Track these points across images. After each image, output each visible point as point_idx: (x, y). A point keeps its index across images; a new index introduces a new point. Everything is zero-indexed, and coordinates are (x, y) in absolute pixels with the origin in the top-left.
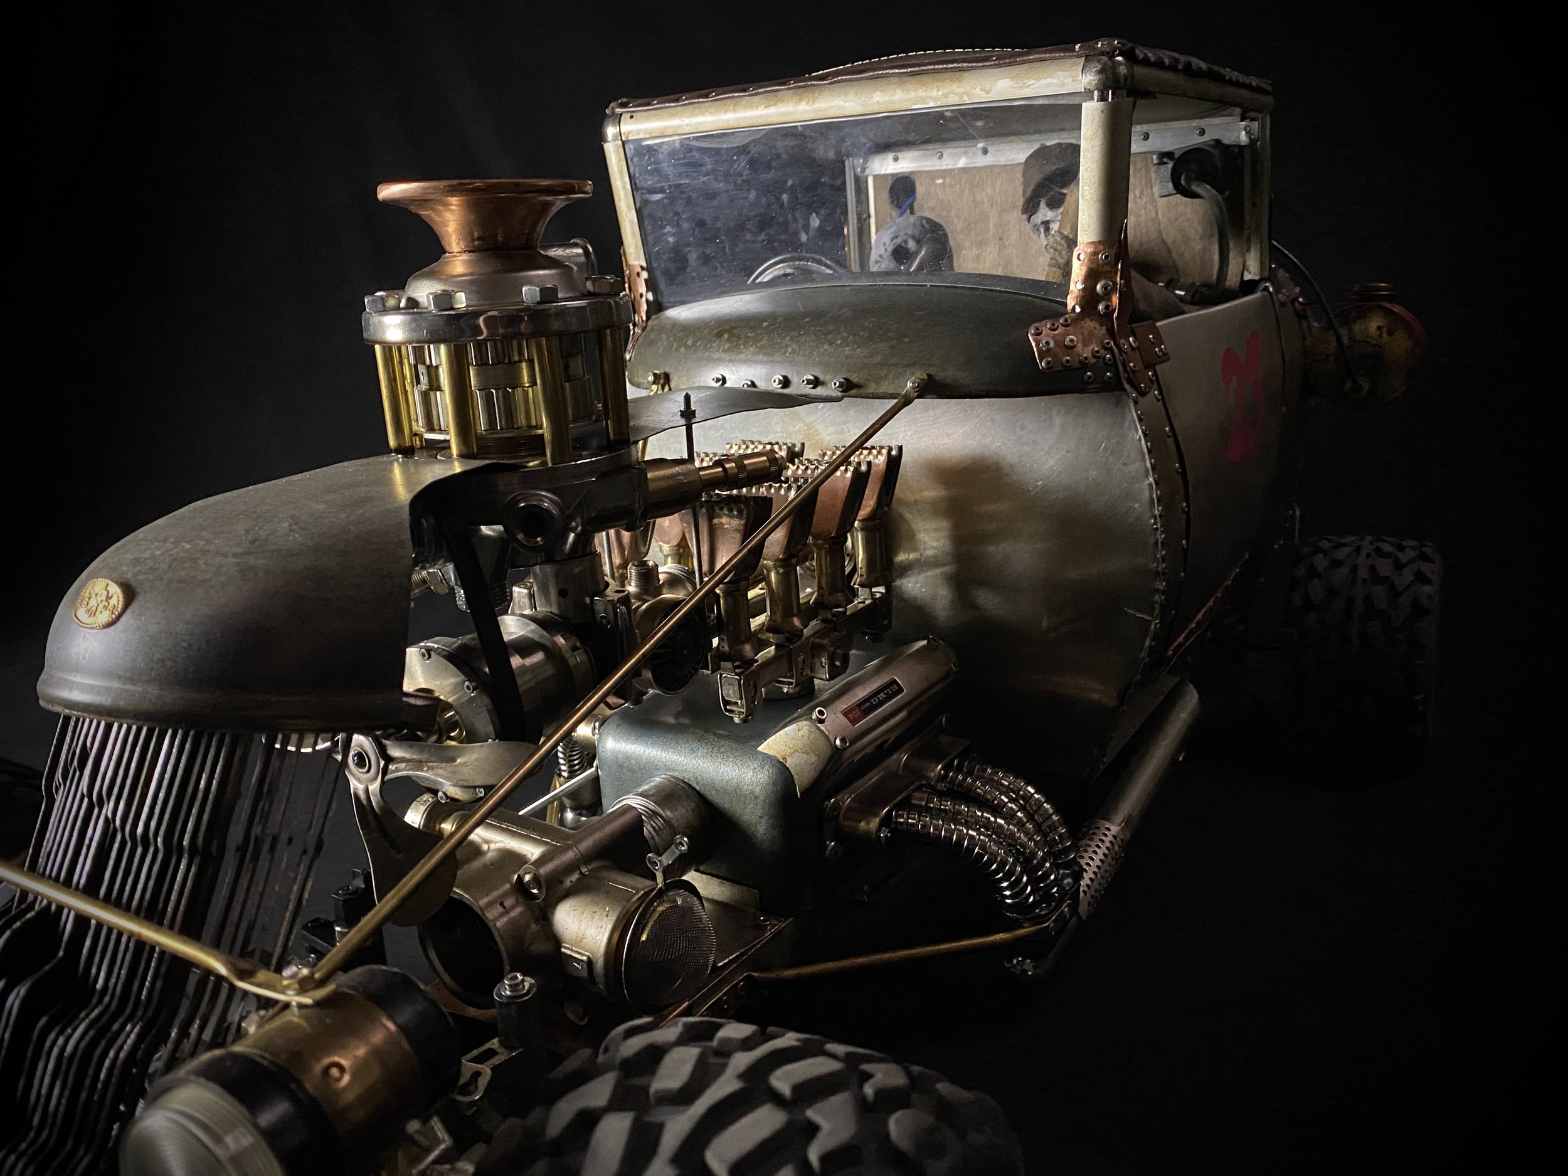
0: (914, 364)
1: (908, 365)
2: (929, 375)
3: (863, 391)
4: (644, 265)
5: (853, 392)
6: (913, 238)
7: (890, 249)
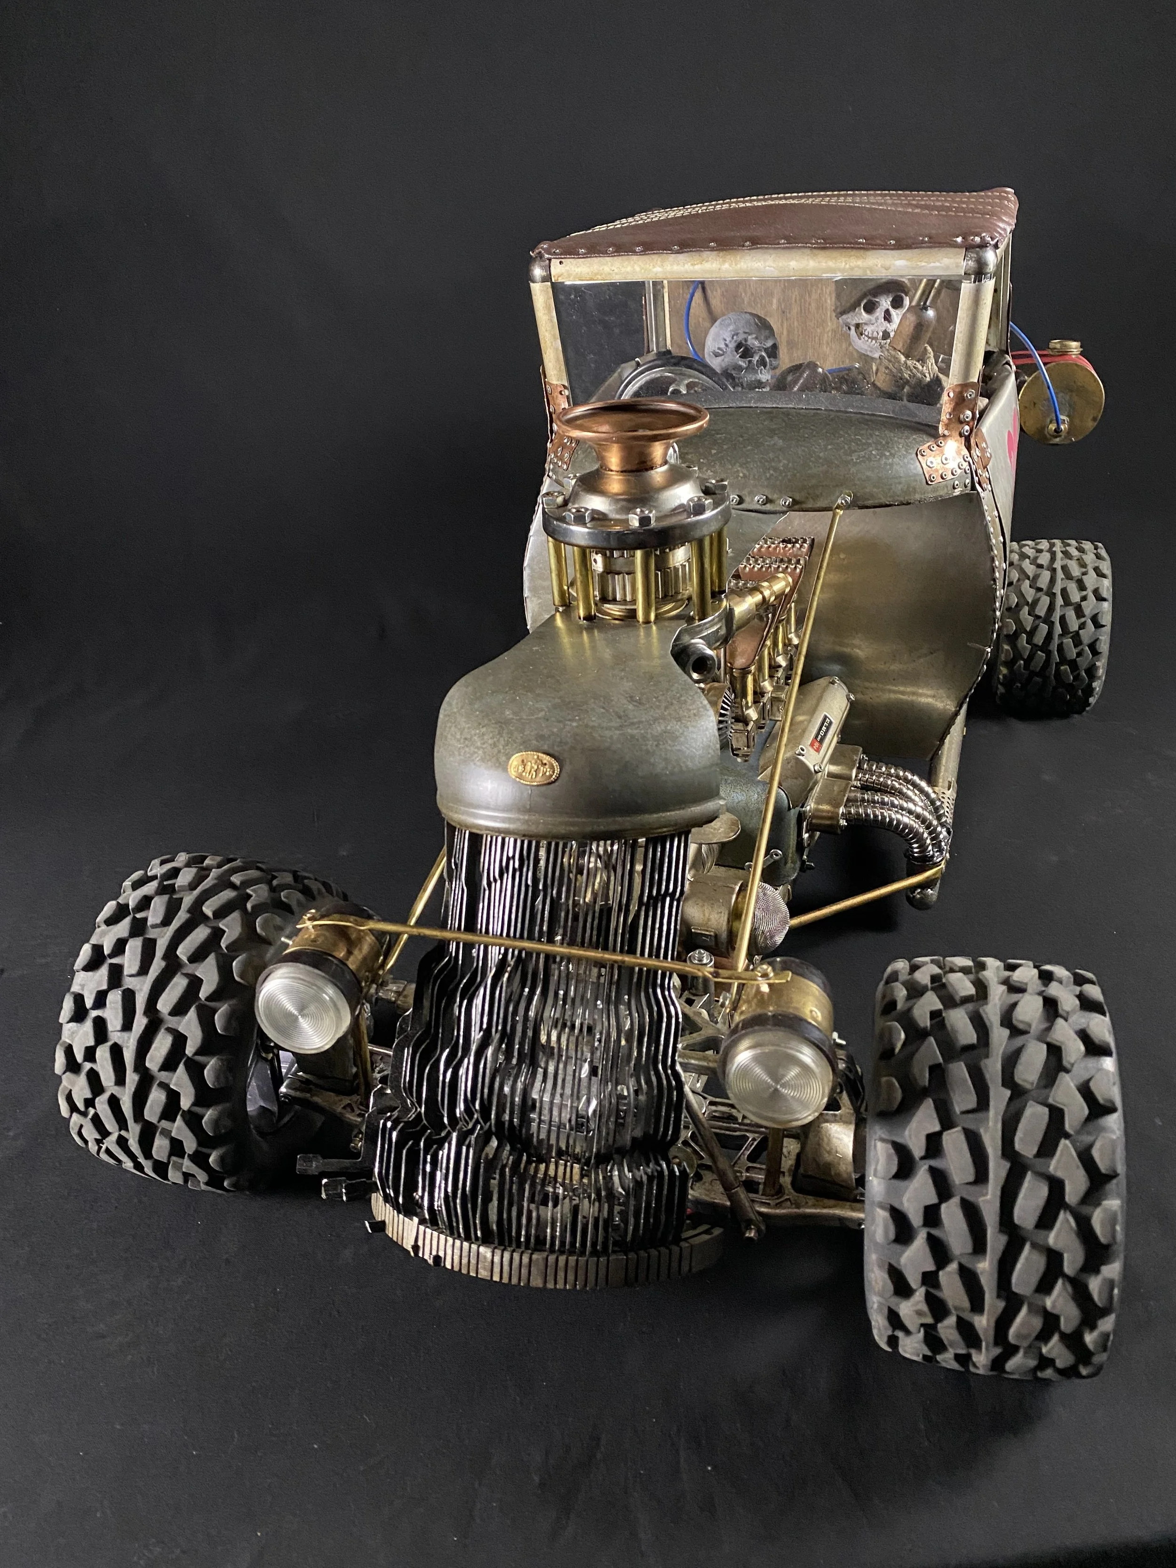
0: (842, 485)
1: (837, 486)
3: (804, 506)
4: (566, 384)
5: (796, 507)
7: (732, 345)
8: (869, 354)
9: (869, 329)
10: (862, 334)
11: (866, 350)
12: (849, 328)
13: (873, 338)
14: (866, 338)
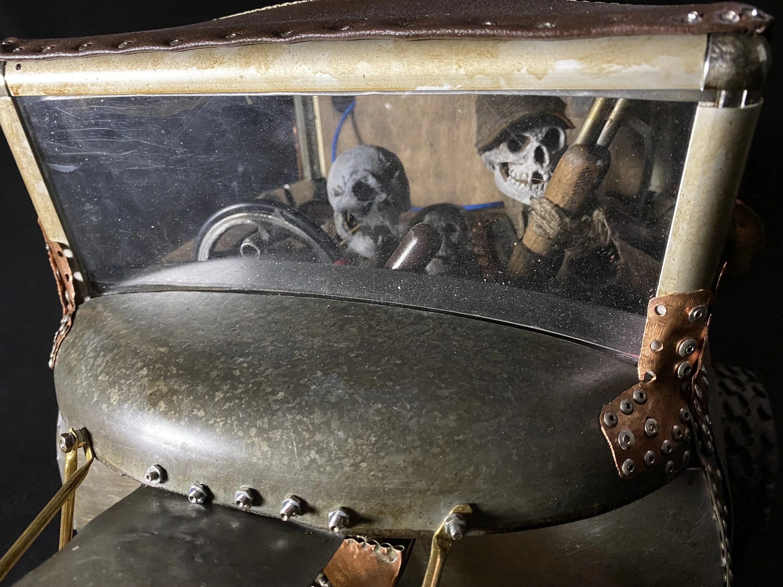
0: (451, 491)
1: (442, 492)
2: (473, 506)
4: (67, 242)
6: (375, 175)
8: (517, 198)
9: (515, 170)
10: (508, 175)
11: (514, 194)
12: (494, 167)
13: (521, 181)
14: (513, 181)
